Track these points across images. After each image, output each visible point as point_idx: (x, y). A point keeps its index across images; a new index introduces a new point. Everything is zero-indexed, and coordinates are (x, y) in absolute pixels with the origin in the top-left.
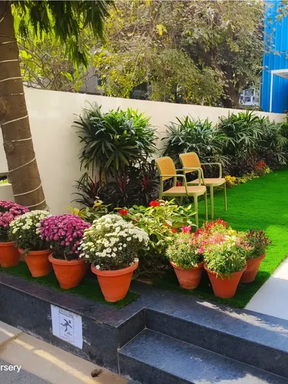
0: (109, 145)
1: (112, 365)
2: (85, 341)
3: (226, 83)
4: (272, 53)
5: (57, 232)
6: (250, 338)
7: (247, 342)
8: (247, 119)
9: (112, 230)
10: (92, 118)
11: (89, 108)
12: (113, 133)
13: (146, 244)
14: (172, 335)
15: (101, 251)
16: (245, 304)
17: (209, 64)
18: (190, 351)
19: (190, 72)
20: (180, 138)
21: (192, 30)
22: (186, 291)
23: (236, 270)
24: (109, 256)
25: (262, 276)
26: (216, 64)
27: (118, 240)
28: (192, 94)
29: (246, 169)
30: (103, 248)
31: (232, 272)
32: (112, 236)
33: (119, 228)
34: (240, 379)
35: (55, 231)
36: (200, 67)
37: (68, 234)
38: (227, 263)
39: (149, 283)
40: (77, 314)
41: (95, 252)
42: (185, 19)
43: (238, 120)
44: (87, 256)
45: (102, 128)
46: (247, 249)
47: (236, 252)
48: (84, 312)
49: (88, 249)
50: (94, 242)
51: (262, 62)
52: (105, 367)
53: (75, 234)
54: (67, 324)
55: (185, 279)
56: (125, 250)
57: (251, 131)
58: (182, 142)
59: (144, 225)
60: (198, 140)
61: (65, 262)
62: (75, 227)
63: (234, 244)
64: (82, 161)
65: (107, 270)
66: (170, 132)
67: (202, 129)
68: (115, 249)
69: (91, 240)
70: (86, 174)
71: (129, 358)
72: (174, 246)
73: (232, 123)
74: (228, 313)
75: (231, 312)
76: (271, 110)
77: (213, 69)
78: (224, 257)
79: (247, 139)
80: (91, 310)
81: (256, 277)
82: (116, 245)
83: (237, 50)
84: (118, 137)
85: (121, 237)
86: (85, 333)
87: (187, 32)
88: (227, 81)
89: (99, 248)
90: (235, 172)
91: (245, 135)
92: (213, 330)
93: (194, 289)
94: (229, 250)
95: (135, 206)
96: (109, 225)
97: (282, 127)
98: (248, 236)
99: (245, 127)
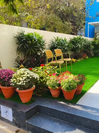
0: (27, 45)
1: (24, 127)
2: (13, 118)
3: (73, 27)
4: (88, 17)
5: (2, 76)
6: (78, 115)
7: (77, 116)
8: (80, 39)
9: (24, 74)
10: (21, 35)
11: (20, 31)
12: (29, 41)
13: (38, 80)
14: (48, 115)
15: (19, 82)
16: (77, 102)
17: (66, 21)
18: (54, 121)
19: (60, 23)
20: (55, 44)
21: (60, 7)
22: (54, 98)
23: (73, 89)
24: (22, 84)
25: (84, 92)
26: (69, 21)
27: (26, 78)
28: (61, 31)
29: (79, 56)
30: (20, 81)
31: (71, 90)
32: (24, 76)
33: (27, 73)
34: (73, 131)
35: (2, 75)
36: (63, 22)
37: (6, 76)
38: (69, 86)
39: (40, 95)
40: (10, 108)
41: (16, 83)
42: (57, 3)
43: (77, 39)
44: (13, 85)
45: (24, 39)
46: (77, 81)
47: (73, 82)
48: (13, 107)
49: (14, 82)
50: (16, 79)
51: (85, 20)
52: (21, 128)
53: (9, 76)
54: (6, 112)
55: (54, 93)
56: (29, 82)
57: (81, 43)
58: (56, 46)
59: (39, 73)
60: (62, 45)
61: (6, 87)
62: (9, 74)
63: (72, 79)
64: (17, 52)
65: (22, 90)
66: (52, 42)
67: (63, 41)
68: (25, 82)
69: (15, 78)
70: (18, 56)
71: (30, 124)
72: (49, 80)
73: (74, 40)
74: (70, 105)
75: (71, 105)
76: (88, 37)
77: (68, 22)
78: (68, 84)
79: (80, 46)
80: (15, 106)
81: (81, 92)
82: (25, 80)
83: (76, 16)
84: (30, 42)
85: (27, 77)
86: (13, 115)
87: (58, 8)
88: (73, 26)
89: (18, 81)
90: (76, 58)
91: (79, 44)
92: (64, 112)
93: (58, 97)
94: (70, 81)
95: (36, 67)
96: (23, 72)
97: (92, 42)
98: (78, 77)
99: (79, 41)
